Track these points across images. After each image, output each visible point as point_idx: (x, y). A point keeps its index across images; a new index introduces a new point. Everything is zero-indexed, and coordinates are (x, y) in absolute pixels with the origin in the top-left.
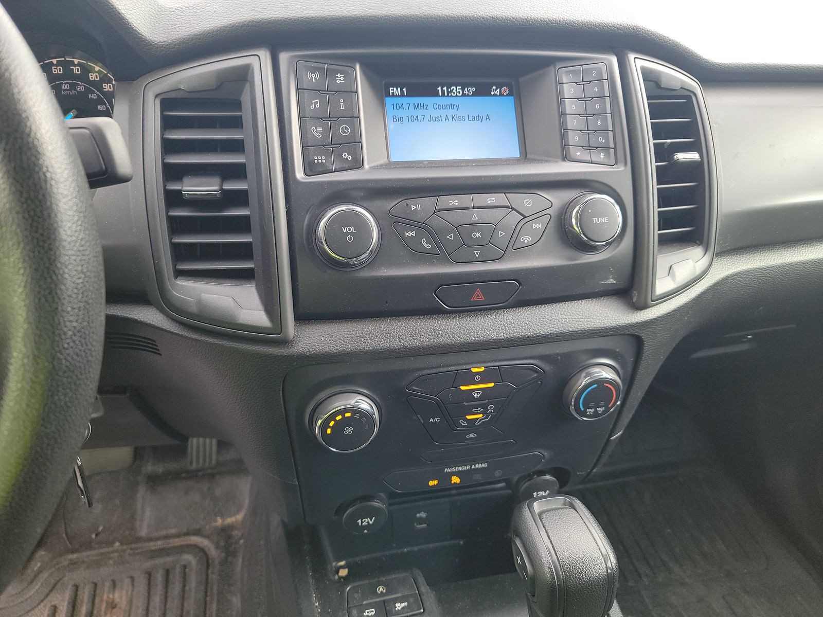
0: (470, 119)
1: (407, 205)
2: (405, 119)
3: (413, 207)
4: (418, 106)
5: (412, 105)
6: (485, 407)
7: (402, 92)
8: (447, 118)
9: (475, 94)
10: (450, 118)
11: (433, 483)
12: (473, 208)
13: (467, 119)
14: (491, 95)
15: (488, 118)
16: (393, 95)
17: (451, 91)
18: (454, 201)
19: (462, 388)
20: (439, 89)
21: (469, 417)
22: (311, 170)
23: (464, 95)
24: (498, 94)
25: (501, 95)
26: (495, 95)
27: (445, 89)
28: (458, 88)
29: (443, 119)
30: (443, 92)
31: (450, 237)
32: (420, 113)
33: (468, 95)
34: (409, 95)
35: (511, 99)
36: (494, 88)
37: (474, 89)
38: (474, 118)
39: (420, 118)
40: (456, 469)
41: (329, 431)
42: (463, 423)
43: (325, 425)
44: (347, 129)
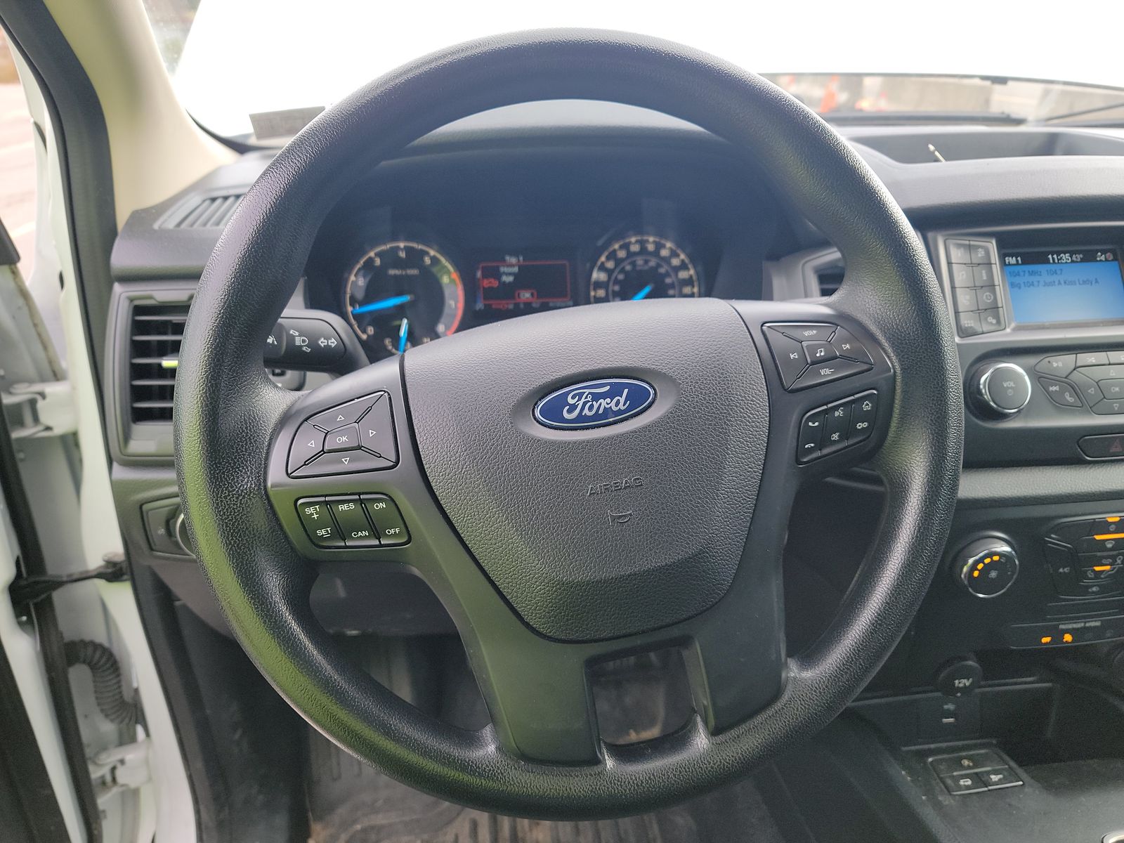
0: (1081, 282)
1: (1049, 362)
2: (1022, 285)
3: (1055, 365)
4: (1032, 273)
5: (1027, 272)
6: (1114, 558)
7: (1017, 261)
8: (1060, 283)
9: (1082, 260)
10: (1062, 282)
11: (1046, 640)
12: (1110, 364)
13: (1077, 283)
14: (1097, 261)
15: (1097, 282)
16: (1009, 264)
17: (1061, 258)
18: (1091, 358)
19: (1098, 537)
20: (1050, 256)
21: (1097, 569)
22: (963, 333)
23: (1072, 261)
24: (1104, 259)
25: (1106, 260)
26: (1101, 261)
27: (1055, 256)
28: (1067, 255)
29: (1057, 283)
30: (1053, 259)
31: (1092, 391)
32: (1034, 279)
33: (1077, 262)
34: (1023, 263)
35: (1116, 263)
36: (1099, 254)
37: (1081, 256)
38: (1084, 282)
39: (1036, 283)
40: (1070, 626)
41: (976, 574)
42: (1091, 575)
43: (974, 567)
44: (990, 296)
